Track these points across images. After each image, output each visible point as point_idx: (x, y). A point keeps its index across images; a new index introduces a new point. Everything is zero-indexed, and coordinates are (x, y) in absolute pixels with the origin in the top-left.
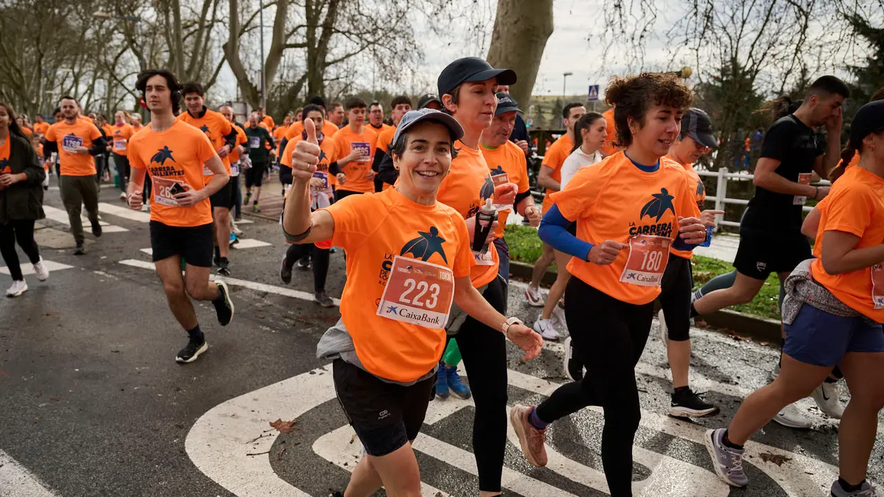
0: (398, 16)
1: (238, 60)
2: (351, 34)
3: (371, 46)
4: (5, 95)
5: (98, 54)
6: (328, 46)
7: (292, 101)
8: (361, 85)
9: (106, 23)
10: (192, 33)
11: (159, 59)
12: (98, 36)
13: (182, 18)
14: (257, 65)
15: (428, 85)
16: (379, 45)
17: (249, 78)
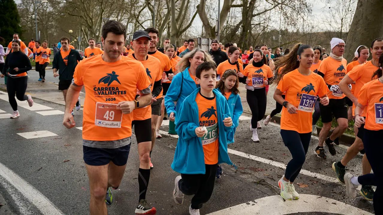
1: (204, 13)
3: (280, 5)
4: (84, 31)
5: (131, 11)
6: (255, 5)
8: (273, 27)
11: (162, 12)
15: (313, 28)
16: (284, 4)
17: (210, 23)
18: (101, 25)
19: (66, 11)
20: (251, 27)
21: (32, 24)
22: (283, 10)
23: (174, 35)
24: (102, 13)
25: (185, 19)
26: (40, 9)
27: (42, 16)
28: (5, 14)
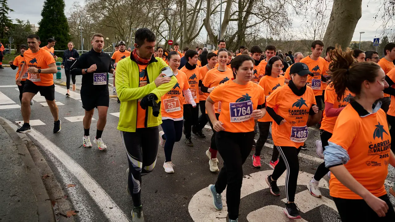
1: (209, 25)
2: (258, 15)
3: (267, 20)
6: (248, 20)
7: (231, 43)
8: (261, 36)
9: (157, 11)
10: (191, 14)
11: (176, 25)
13: (187, 8)
16: (272, 19)
18: (130, 34)
19: (104, 23)
21: (78, 33)
23: (186, 42)
24: (131, 25)
25: (194, 30)
26: (84, 22)
27: (86, 27)
28: (58, 25)
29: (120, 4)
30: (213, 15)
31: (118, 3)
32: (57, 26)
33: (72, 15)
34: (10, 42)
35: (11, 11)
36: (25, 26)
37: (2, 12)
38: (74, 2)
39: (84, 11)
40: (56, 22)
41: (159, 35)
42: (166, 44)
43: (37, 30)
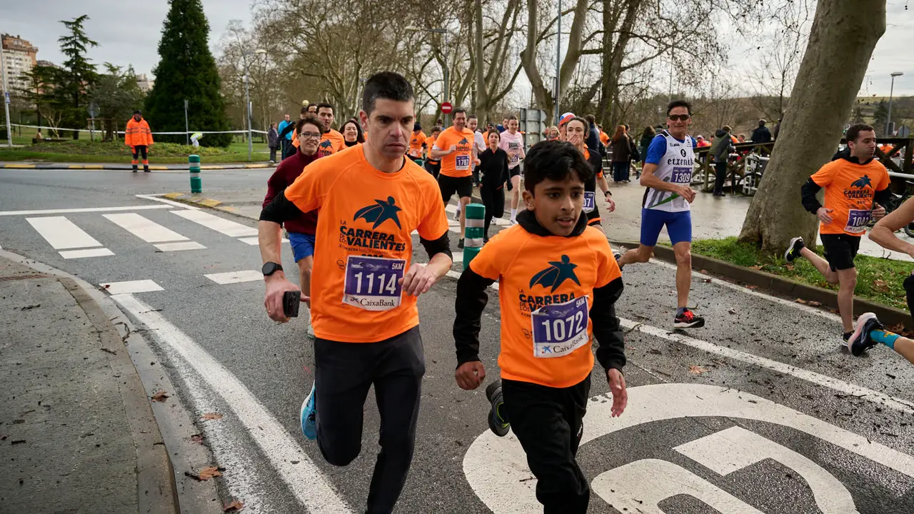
0: (700, 18)
1: (535, 67)
2: (649, 38)
3: (669, 50)
5: (408, 64)
6: (625, 51)
7: (585, 106)
8: (657, 89)
9: (416, 36)
10: (493, 41)
11: (461, 67)
12: (408, 47)
13: (483, 28)
14: (553, 73)
15: (729, 89)
16: (680, 48)
17: (544, 84)
19: (298, 68)
20: (618, 90)
21: (242, 92)
22: (676, 58)
23: (482, 106)
24: (358, 70)
25: (501, 78)
26: (255, 66)
27: (258, 77)
28: (196, 75)
29: (333, 23)
30: (544, 41)
31: (328, 21)
32: (193, 77)
33: (226, 52)
34: (92, 113)
35: (92, 45)
36: (125, 78)
37: (73, 47)
38: (230, 21)
39: (254, 40)
40: (191, 67)
41: (421, 92)
42: (438, 112)
43: (151, 85)
